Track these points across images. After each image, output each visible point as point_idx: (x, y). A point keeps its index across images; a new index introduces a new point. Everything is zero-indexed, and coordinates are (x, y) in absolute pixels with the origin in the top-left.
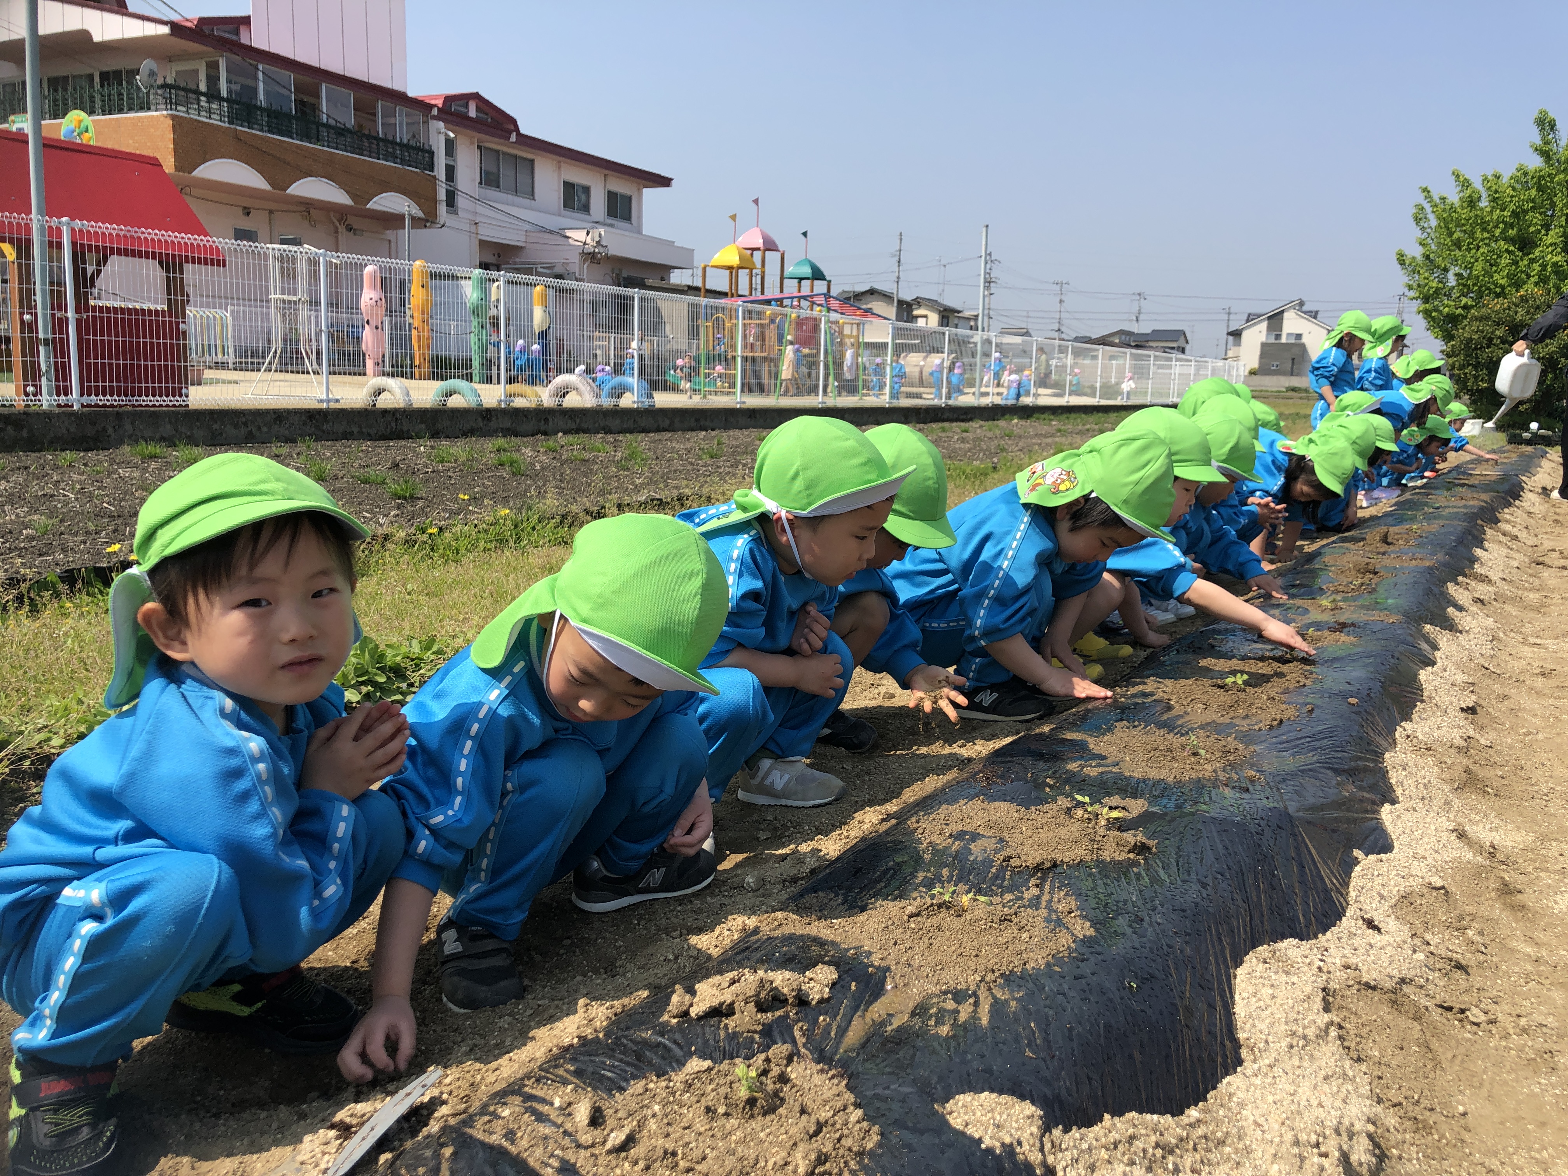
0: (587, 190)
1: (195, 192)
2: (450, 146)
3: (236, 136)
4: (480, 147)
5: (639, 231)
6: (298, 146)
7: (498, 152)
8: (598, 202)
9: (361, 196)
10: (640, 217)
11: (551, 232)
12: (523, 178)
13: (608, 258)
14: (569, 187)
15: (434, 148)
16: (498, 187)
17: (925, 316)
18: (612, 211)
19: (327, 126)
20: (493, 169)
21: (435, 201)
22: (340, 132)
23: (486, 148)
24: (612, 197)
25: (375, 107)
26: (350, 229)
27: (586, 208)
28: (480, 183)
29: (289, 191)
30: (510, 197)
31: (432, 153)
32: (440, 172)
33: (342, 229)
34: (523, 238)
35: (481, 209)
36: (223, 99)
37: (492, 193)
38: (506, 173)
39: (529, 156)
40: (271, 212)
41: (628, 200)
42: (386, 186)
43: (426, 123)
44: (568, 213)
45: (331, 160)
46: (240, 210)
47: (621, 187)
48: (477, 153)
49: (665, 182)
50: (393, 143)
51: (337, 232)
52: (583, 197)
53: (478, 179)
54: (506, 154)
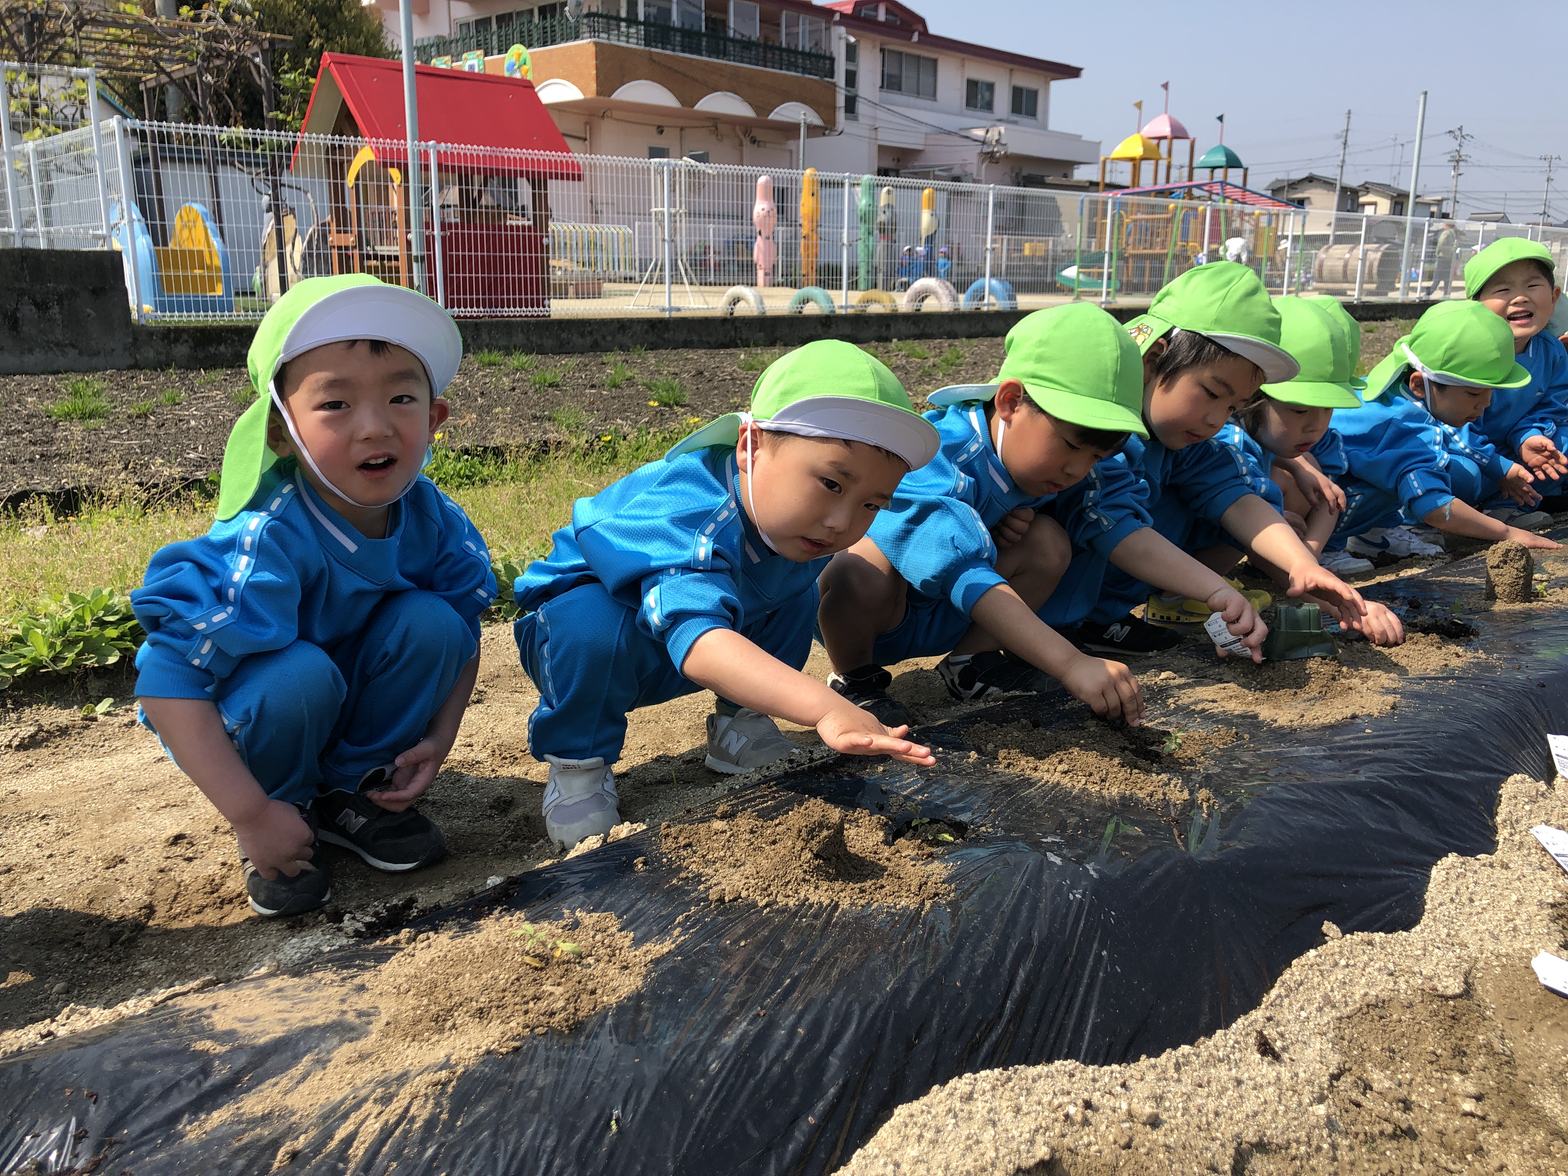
0: (990, 87)
1: (616, 114)
2: (852, 52)
3: (651, 57)
4: (882, 50)
5: (1044, 126)
6: (707, 64)
7: (900, 53)
8: (1002, 99)
9: (763, 109)
10: (1046, 112)
11: (949, 133)
12: (925, 79)
13: (1007, 156)
14: (972, 85)
17: (1375, 204)
18: (1016, 108)
19: (733, 40)
20: (895, 71)
21: (834, 108)
22: (746, 46)
23: (890, 51)
24: (1017, 93)
25: (779, 18)
26: (754, 141)
27: (989, 106)
28: (882, 87)
29: (696, 107)
31: (832, 60)
32: (840, 78)
33: (746, 142)
34: (922, 141)
35: (881, 114)
36: (640, 23)
37: (894, 97)
38: (908, 76)
39: (932, 55)
40: (682, 129)
41: (1033, 95)
42: (787, 97)
43: (828, 29)
44: (970, 112)
45: (736, 74)
46: (654, 130)
47: (1026, 80)
48: (879, 56)
49: (1072, 72)
50: (796, 52)
51: (741, 145)
52: (987, 95)
53: (879, 84)
54: (908, 55)
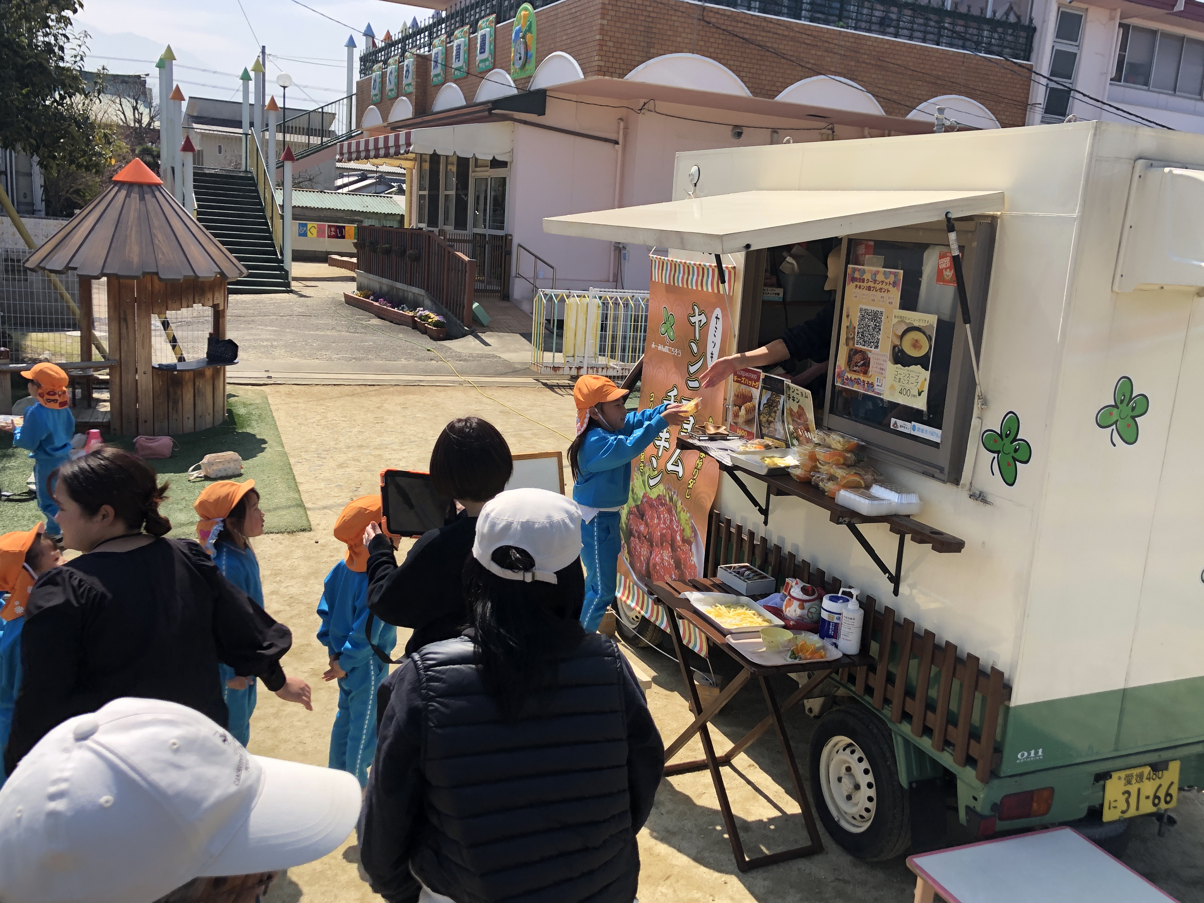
2: (1068, 24)
4: (1123, 26)
7: (1154, 32)
9: (898, 102)
12: (1190, 69)
15: (1036, 23)
16: (1146, 84)
20: (1140, 56)
21: (1024, 105)
23: (1136, 28)
28: (1117, 78)
29: (780, 98)
30: (1163, 98)
31: (1031, 30)
32: (1042, 62)
37: (1135, 93)
38: (1162, 65)
40: (775, 131)
42: (944, 86)
46: (728, 131)
48: (1117, 34)
50: (968, 17)
53: (1112, 72)
54: (1166, 35)
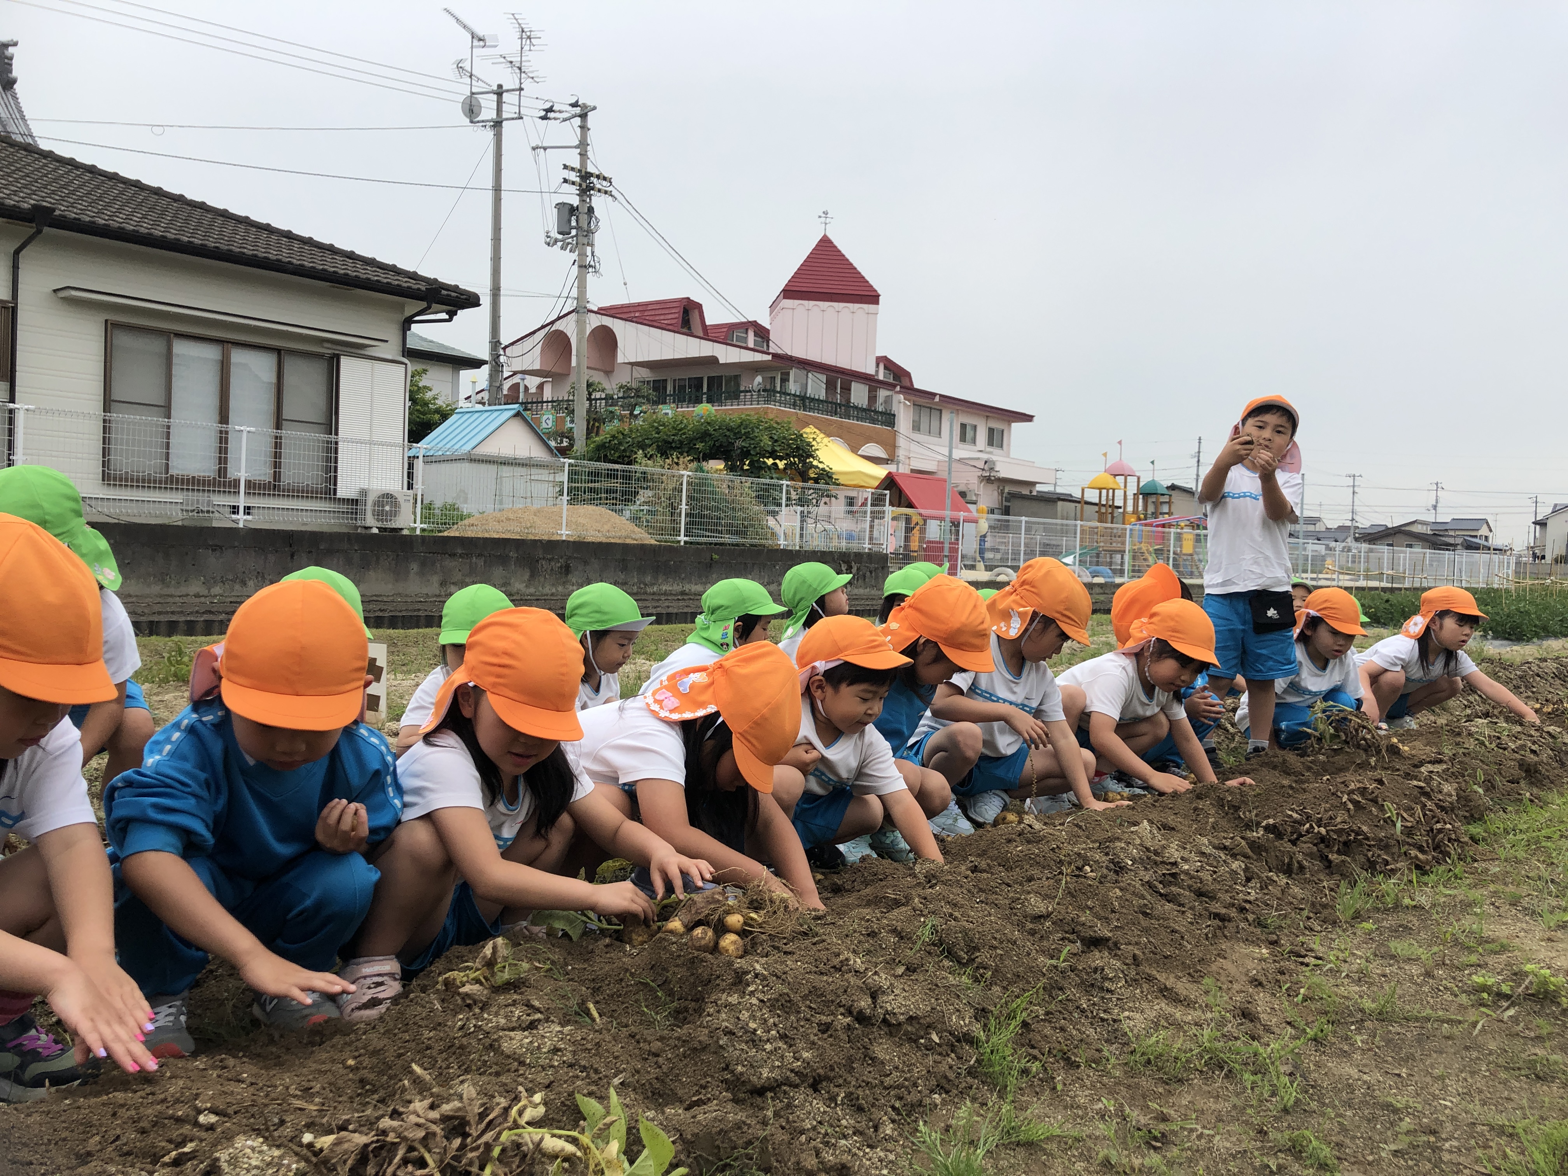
0: (975, 428)
5: (1008, 456)
8: (982, 436)
10: (1009, 445)
12: (935, 423)
13: (1000, 479)
14: (963, 427)
15: (896, 413)
16: (923, 431)
18: (991, 443)
24: (991, 431)
27: (974, 441)
37: (919, 435)
39: (940, 408)
41: (1001, 433)
42: (869, 440)
44: (964, 445)
45: (841, 426)
47: (996, 425)
49: (1028, 418)
52: (972, 434)
